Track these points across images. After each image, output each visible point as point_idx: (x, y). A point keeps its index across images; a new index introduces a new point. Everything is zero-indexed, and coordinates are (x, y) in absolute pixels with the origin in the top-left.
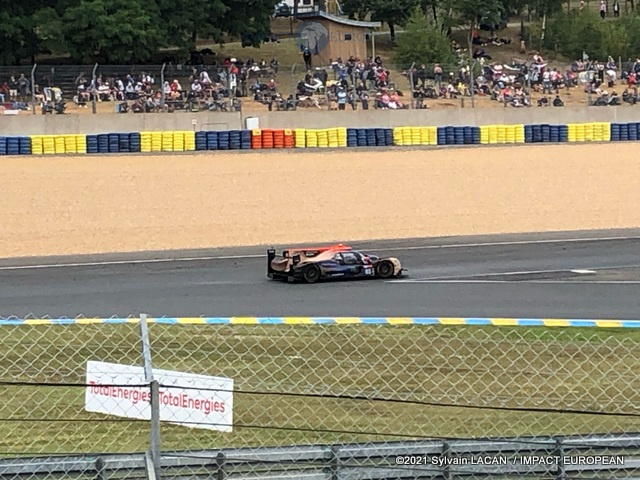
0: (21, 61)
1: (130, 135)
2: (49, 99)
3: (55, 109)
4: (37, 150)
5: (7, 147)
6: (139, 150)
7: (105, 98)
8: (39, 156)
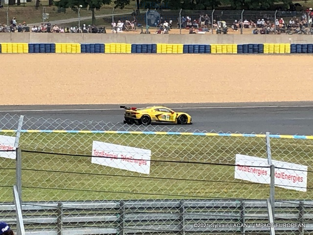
0: (207, 8)
1: (259, 45)
2: (220, 26)
3: (223, 31)
4: (213, 51)
5: (199, 50)
6: (263, 52)
7: (247, 26)
8: (215, 54)
